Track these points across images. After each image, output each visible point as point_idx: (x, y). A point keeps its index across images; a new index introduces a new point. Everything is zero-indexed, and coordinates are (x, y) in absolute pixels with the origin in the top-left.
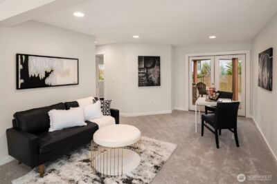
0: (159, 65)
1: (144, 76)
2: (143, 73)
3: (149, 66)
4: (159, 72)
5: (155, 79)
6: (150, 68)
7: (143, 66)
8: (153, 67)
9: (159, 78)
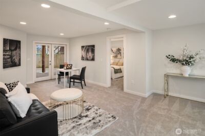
0: (20, 48)
1: (8, 58)
2: (8, 55)
3: (13, 49)
4: (20, 54)
5: (17, 61)
6: (13, 50)
7: (8, 49)
8: (15, 49)
9: (20, 59)
